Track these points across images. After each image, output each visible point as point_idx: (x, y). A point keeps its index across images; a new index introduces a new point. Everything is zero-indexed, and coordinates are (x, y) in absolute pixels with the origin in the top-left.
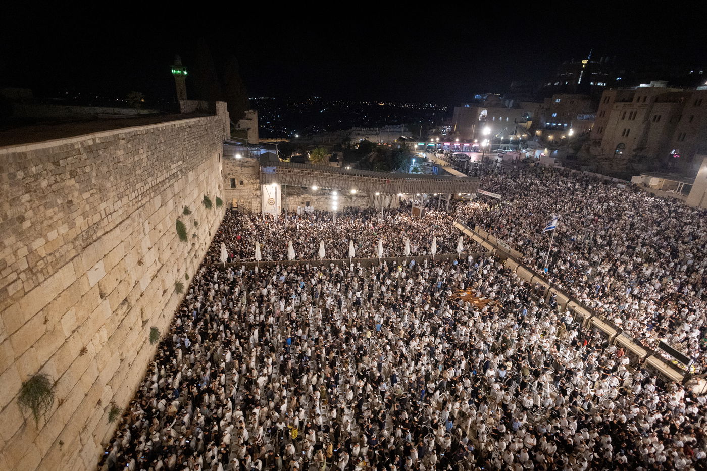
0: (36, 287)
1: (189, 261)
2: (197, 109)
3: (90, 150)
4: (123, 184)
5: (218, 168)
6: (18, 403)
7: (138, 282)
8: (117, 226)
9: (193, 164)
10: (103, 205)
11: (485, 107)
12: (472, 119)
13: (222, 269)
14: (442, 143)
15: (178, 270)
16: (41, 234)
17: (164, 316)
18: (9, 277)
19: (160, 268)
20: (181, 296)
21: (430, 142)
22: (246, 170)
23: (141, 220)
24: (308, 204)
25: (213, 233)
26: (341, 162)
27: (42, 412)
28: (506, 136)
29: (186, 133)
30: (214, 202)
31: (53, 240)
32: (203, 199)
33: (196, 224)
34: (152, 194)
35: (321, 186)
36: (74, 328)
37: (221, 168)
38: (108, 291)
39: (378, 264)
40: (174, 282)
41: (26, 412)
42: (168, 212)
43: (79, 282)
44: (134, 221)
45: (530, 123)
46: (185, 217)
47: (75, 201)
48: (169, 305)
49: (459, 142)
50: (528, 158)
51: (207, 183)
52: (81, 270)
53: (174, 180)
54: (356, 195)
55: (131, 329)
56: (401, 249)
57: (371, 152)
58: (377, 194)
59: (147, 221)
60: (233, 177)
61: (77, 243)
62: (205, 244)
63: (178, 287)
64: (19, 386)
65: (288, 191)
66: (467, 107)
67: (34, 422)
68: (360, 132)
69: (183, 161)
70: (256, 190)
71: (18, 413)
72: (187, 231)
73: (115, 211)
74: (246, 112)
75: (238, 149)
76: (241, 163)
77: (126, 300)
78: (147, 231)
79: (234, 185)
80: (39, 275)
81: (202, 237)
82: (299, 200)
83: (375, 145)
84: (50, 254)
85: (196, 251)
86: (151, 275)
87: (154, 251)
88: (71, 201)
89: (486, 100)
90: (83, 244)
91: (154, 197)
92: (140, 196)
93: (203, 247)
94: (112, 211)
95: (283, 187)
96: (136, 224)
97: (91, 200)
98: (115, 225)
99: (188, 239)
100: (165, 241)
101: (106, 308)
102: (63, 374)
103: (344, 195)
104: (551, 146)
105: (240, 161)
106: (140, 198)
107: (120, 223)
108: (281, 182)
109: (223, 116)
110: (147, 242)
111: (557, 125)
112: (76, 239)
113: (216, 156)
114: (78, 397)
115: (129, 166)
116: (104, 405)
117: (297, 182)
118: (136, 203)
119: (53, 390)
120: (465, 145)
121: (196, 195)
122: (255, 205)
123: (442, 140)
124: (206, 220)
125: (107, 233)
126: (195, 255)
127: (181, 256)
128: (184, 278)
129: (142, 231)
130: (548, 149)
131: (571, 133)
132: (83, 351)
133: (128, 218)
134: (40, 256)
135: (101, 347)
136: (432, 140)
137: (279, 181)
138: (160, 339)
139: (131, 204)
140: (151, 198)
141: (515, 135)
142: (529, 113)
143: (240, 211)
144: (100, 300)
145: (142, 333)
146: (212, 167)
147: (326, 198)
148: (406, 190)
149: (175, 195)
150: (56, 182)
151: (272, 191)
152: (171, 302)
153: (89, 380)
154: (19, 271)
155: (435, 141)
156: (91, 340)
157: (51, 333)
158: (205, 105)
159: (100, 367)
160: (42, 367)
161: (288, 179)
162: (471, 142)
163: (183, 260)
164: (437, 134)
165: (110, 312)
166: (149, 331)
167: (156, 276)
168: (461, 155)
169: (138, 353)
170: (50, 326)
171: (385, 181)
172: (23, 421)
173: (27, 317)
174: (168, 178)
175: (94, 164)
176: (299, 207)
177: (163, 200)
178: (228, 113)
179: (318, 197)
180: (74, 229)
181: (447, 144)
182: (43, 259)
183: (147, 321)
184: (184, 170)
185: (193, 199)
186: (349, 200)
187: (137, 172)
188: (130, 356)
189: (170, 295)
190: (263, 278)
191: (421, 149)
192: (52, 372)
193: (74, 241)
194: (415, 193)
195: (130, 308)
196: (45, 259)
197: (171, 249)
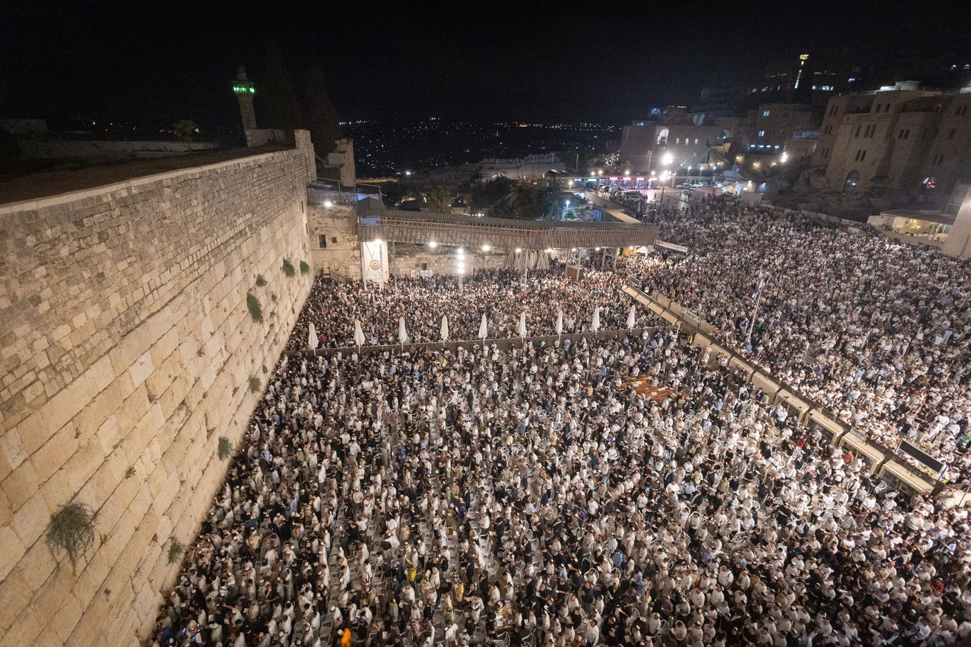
0: (61, 390)
1: (266, 349)
2: (269, 140)
3: (124, 203)
4: (172, 248)
5: (301, 221)
6: (47, 542)
7: (199, 378)
8: (166, 305)
9: (266, 217)
10: (146, 278)
11: (666, 125)
12: (647, 143)
13: (311, 358)
14: (607, 177)
15: (253, 361)
16: (64, 320)
17: (236, 423)
18: (24, 378)
19: (228, 360)
20: (258, 395)
21: (589, 176)
22: (339, 223)
23: (199, 296)
24: (425, 267)
25: (298, 309)
26: (469, 208)
27: (81, 552)
28: (695, 165)
29: (255, 175)
30: (297, 268)
31: (81, 327)
32: (282, 264)
33: (274, 298)
34: (213, 260)
35: (442, 241)
36: (115, 443)
37: (305, 221)
38: (159, 392)
39: (521, 346)
40: (247, 377)
41: (59, 553)
42: (234, 285)
43: (119, 382)
44: (188, 297)
45: (728, 145)
46: (258, 289)
47: (108, 274)
48: (242, 408)
49: (630, 175)
50: (724, 195)
51: (287, 243)
52: (121, 366)
53: (241, 240)
54: (490, 253)
55: (193, 441)
56: (551, 324)
57: (510, 192)
58: (518, 250)
59: (207, 297)
60: (323, 233)
61: (114, 330)
62: (288, 324)
63: (254, 383)
64: (47, 520)
65: (398, 249)
66: (640, 126)
67: (70, 566)
68: (494, 165)
69: (253, 214)
70: (354, 249)
71: (48, 555)
72: (262, 309)
73: (162, 285)
74: (338, 142)
75: (327, 194)
76: (333, 212)
77: (183, 403)
78: (208, 310)
79: (323, 244)
80: (64, 374)
81: (283, 316)
82: (413, 261)
83: (514, 182)
84: (78, 346)
85: (276, 335)
86: (216, 369)
87: (218, 338)
88: (102, 274)
89: (666, 115)
90: (121, 331)
91: (215, 263)
92: (196, 264)
93: (285, 330)
94: (158, 285)
95: (390, 244)
96: (192, 301)
97: (130, 271)
98: (163, 304)
99: (264, 318)
100: (233, 323)
101: (157, 414)
102: (105, 503)
103: (474, 253)
104: (757, 178)
105: (331, 210)
106: (196, 265)
107: (171, 301)
108: (387, 238)
109: (306, 150)
110: (208, 325)
111: (765, 148)
112: (112, 324)
113: (298, 205)
114: (126, 531)
115: (179, 223)
116: (162, 541)
117: (408, 238)
118: (191, 273)
119: (93, 523)
120: (638, 179)
121: (272, 259)
122: (353, 272)
123: (607, 173)
124: (287, 292)
125: (153, 314)
126: (274, 340)
127: (255, 342)
128: (261, 371)
129: (200, 310)
130: (752, 182)
131: (784, 158)
132: (130, 472)
133: (180, 293)
134: (64, 349)
135: (153, 466)
136: (593, 173)
137: (385, 237)
138: (233, 453)
139: (183, 274)
140: (211, 266)
141: (707, 163)
142: (726, 131)
143: (334, 278)
144: (148, 405)
145: (206, 447)
146: (292, 220)
147: (449, 258)
148: (558, 244)
149: (243, 260)
150: (80, 249)
151: (376, 250)
152: (244, 404)
153: (139, 509)
154: (37, 370)
155: (597, 175)
156: (140, 457)
157: (85, 450)
158: (280, 134)
159: (154, 492)
160: (76, 495)
161: (396, 233)
162: (645, 174)
163: (258, 347)
164: (600, 164)
165: (163, 420)
166: (216, 443)
167: (222, 370)
168: (633, 193)
169: (203, 472)
170: (83, 440)
171: (528, 233)
172: (54, 565)
173: (53, 430)
174: (232, 238)
175: (130, 222)
176: (413, 271)
177: (228, 266)
178: (312, 145)
179: (438, 256)
180: (108, 311)
181: (614, 179)
182: (69, 352)
183: (213, 430)
184: (254, 226)
185: (269, 265)
186: (481, 260)
187: (190, 231)
188: (193, 476)
189: (242, 395)
190: (367, 369)
191: (578, 186)
192: (89, 501)
193: (109, 327)
194: (568, 247)
195: (190, 413)
196: (72, 352)
197: (241, 333)
